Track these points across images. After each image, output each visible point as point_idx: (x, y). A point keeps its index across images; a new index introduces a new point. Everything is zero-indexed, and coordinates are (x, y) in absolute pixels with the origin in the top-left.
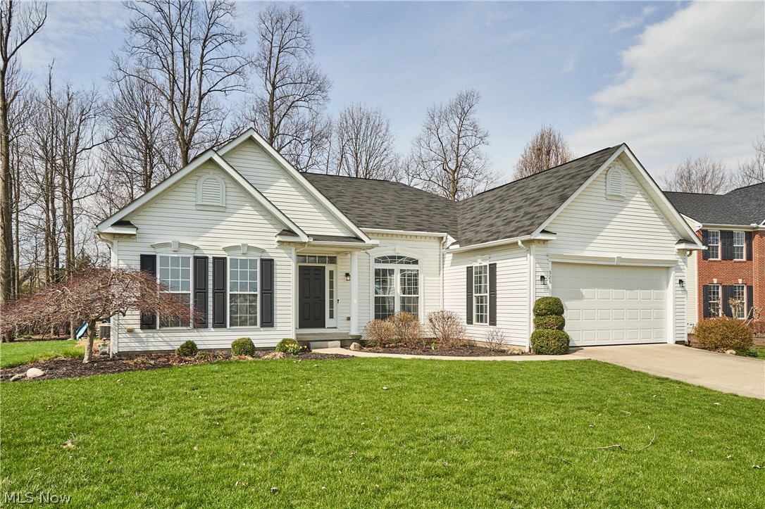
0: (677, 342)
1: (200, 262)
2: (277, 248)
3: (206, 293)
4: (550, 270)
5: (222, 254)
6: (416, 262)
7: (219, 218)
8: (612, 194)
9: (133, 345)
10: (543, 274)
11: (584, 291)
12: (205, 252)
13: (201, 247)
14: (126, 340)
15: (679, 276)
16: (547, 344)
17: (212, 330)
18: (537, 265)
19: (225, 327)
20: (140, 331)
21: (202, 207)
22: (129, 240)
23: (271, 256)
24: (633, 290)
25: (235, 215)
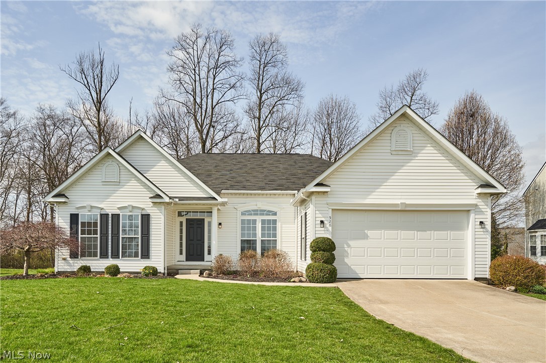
0: (476, 279)
1: (104, 217)
2: (152, 207)
3: (107, 237)
4: (331, 216)
5: (117, 212)
6: (275, 214)
7: (115, 189)
8: (397, 149)
9: (66, 267)
10: (323, 219)
11: (369, 233)
12: (107, 211)
13: (105, 208)
14: (62, 264)
15: (480, 218)
16: (313, 275)
17: (111, 259)
18: (317, 212)
19: (119, 258)
20: (70, 259)
21: (105, 183)
22: (64, 205)
23: (148, 212)
24: (426, 231)
25: (125, 187)
